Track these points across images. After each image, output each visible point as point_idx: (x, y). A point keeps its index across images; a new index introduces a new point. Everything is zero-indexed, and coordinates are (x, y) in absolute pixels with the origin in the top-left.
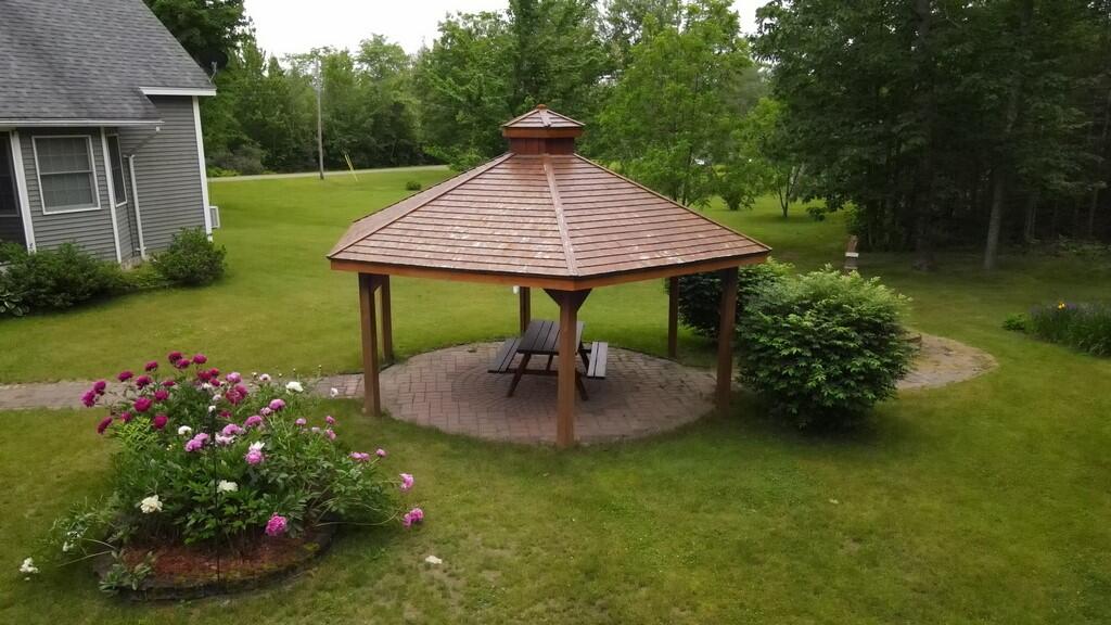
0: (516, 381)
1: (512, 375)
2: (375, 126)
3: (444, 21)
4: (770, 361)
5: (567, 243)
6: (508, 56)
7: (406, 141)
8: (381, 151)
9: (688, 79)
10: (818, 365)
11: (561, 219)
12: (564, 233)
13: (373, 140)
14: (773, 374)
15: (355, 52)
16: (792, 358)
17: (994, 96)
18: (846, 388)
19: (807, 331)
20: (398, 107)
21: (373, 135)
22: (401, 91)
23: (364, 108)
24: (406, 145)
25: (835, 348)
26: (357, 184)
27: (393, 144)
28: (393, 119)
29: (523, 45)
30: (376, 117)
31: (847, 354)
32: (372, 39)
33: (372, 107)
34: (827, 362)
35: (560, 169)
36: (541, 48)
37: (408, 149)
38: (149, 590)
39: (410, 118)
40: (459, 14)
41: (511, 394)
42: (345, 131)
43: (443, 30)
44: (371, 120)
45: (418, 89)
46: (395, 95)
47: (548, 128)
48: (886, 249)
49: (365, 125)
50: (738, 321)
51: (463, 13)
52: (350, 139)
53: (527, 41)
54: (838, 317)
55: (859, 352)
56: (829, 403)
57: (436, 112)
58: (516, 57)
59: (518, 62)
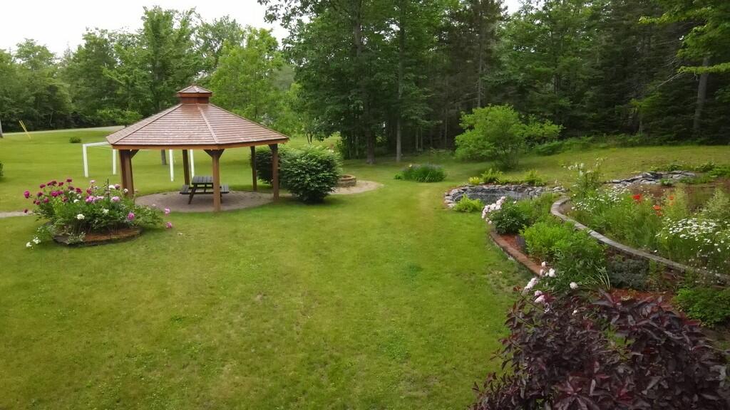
0: (191, 197)
1: (189, 195)
2: (36, 102)
3: (86, 33)
4: (291, 177)
5: (213, 134)
6: (148, 59)
7: (61, 112)
8: (42, 119)
9: (252, 73)
10: (308, 175)
11: (209, 125)
12: (211, 131)
13: (36, 111)
14: (293, 181)
15: (14, 51)
16: (298, 174)
17: (386, 83)
18: (318, 184)
19: (303, 164)
20: (53, 89)
21: (35, 108)
22: (54, 78)
23: (27, 89)
24: (62, 115)
25: (313, 170)
26: (30, 141)
27: (52, 114)
28: (50, 97)
29: (156, 53)
30: (36, 95)
31: (318, 172)
32: (24, 41)
33: (32, 89)
34: (311, 175)
35: (205, 109)
36: (167, 54)
37: (63, 117)
38: (86, 242)
39: (62, 96)
40: (97, 29)
41: (190, 203)
42: (13, 105)
43: (86, 39)
44: (33, 98)
45: (71, 77)
46: (50, 81)
47: (198, 93)
48: (357, 158)
49: (29, 101)
50: (279, 166)
51: (100, 29)
52: (17, 111)
53: (158, 51)
54: (314, 159)
55: (322, 171)
56: (313, 189)
57: (86, 92)
58: (152, 59)
59: (154, 63)
